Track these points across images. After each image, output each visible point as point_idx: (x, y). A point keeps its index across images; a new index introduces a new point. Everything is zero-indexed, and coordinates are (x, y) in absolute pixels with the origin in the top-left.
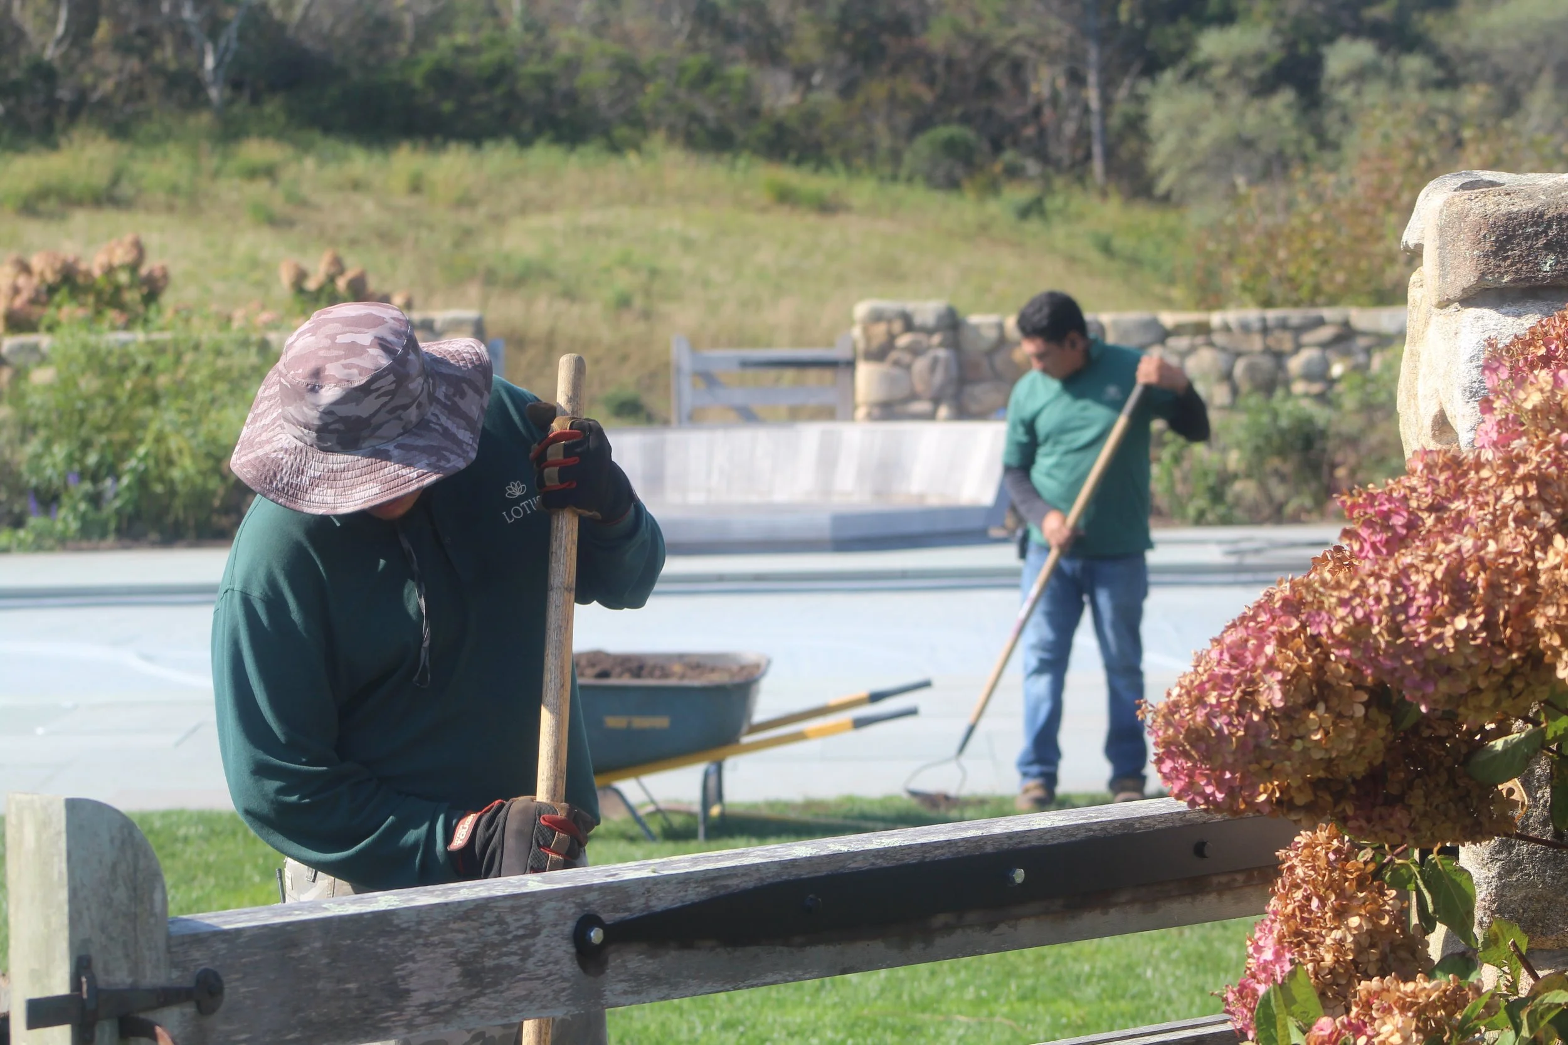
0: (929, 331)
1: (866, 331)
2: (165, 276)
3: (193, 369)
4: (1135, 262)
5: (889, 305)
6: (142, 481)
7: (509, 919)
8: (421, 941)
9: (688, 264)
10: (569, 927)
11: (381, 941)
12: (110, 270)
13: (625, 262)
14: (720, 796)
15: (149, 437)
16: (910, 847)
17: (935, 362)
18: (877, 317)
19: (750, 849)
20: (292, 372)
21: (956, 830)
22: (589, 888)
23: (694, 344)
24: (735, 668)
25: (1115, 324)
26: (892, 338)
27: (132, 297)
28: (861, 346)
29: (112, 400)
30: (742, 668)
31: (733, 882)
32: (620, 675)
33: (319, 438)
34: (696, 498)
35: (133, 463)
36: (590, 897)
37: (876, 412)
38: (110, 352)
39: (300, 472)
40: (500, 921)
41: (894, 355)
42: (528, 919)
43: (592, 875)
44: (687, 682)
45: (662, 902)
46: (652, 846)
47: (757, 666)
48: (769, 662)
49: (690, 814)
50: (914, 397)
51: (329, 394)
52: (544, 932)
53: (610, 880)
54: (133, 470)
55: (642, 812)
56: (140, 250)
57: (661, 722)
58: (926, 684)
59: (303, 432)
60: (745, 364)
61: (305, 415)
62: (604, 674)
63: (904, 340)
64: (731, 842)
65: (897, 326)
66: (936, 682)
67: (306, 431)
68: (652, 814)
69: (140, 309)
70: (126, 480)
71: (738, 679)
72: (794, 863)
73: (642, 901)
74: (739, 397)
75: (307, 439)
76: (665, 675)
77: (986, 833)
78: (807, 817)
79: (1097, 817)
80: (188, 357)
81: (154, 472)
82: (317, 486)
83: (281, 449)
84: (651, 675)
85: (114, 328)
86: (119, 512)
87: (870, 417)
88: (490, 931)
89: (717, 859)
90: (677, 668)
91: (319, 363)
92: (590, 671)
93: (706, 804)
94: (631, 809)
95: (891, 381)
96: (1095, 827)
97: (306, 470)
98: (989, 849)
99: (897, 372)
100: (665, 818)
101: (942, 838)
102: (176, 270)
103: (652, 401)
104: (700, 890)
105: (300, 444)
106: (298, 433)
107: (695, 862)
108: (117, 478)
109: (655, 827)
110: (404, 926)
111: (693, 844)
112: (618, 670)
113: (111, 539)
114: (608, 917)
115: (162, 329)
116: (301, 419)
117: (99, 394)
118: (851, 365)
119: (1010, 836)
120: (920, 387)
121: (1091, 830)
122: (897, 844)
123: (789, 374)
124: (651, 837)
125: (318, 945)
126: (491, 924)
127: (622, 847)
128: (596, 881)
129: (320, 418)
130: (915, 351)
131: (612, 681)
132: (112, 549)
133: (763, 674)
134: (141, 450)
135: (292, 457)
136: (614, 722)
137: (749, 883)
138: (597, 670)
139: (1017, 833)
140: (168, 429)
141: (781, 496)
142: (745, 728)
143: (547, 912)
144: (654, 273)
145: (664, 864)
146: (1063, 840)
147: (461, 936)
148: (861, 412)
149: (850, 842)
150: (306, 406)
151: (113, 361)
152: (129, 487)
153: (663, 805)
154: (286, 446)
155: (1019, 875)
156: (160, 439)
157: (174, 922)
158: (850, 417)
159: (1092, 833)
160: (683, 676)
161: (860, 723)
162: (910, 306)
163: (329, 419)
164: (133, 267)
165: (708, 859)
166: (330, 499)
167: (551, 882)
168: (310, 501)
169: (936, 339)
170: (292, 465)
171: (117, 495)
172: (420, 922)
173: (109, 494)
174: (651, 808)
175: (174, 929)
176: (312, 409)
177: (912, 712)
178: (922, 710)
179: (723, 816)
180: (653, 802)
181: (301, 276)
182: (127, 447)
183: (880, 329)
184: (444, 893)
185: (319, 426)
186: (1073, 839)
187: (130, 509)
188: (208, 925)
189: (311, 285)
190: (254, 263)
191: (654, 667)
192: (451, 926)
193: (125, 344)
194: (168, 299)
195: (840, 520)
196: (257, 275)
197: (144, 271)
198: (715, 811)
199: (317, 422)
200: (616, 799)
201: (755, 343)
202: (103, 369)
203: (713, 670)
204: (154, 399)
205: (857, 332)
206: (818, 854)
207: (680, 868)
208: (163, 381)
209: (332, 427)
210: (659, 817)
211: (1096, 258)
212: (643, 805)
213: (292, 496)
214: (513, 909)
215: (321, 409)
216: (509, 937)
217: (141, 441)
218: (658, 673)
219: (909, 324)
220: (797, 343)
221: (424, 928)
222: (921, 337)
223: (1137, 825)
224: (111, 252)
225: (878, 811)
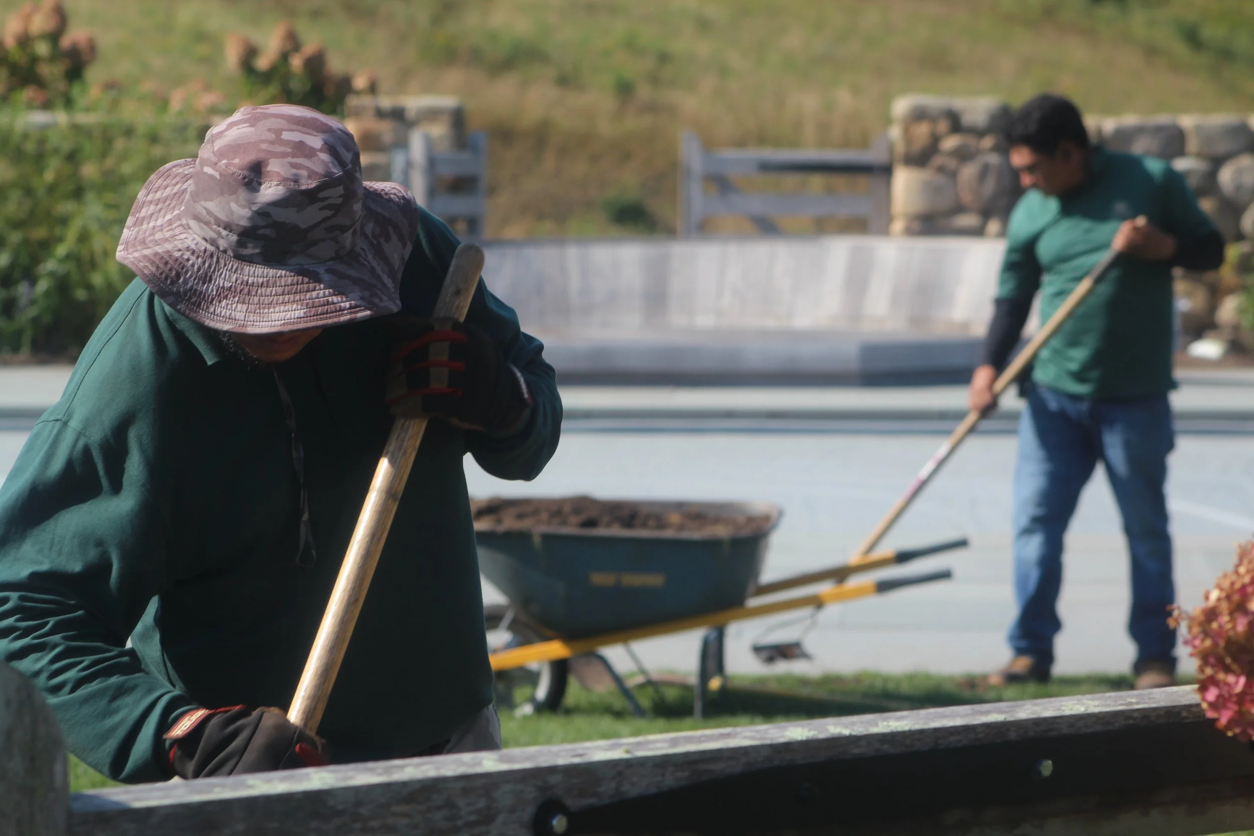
0: (979, 133)
1: (906, 131)
2: (92, 48)
3: (124, 157)
4: (1226, 55)
5: (933, 101)
6: (62, 286)
7: (461, 802)
8: (358, 825)
9: (703, 48)
10: (529, 812)
11: (314, 824)
12: (25, 41)
13: (631, 45)
14: (720, 668)
15: (72, 234)
16: (921, 732)
17: (985, 171)
18: (919, 115)
19: (738, 729)
20: (224, 161)
21: (975, 713)
22: (553, 770)
23: (709, 144)
24: (741, 519)
25: (1198, 129)
26: (935, 141)
27: (50, 71)
28: (900, 148)
29: (29, 191)
30: (751, 520)
31: (718, 767)
32: (608, 525)
33: (241, 244)
34: (704, 321)
35: (50, 265)
36: (554, 779)
37: (916, 225)
38: (26, 136)
39: (207, 278)
40: (450, 804)
41: (938, 160)
42: (481, 803)
43: (557, 755)
44: (686, 535)
45: (635, 788)
46: (641, 723)
47: (767, 518)
48: (781, 514)
49: (686, 687)
50: (959, 209)
51: (270, 191)
52: (500, 819)
53: (577, 760)
54: (52, 274)
55: (632, 683)
56: (62, 18)
57: (654, 580)
58: (961, 544)
59: (219, 233)
60: (766, 167)
61: (231, 212)
62: (591, 523)
63: (950, 143)
64: (731, 720)
65: (943, 126)
66: (975, 540)
67: (224, 233)
68: (641, 686)
69: (61, 85)
70: (43, 285)
71: (745, 532)
72: (788, 747)
73: (613, 785)
74: (757, 205)
75: (222, 244)
76: (661, 524)
77: (1009, 717)
78: (820, 694)
79: (1138, 703)
80: (120, 144)
81: (75, 277)
82: (226, 297)
83: (188, 249)
84: (644, 525)
85: (30, 106)
86: (35, 321)
87: (910, 232)
88: (439, 816)
89: (699, 740)
90: (675, 518)
91: (262, 156)
92: (574, 519)
93: (705, 675)
94: (618, 680)
95: (932, 190)
96: (1136, 715)
97: (214, 278)
98: (1012, 736)
99: (941, 180)
100: (657, 691)
101: (958, 722)
102: (106, 41)
103: (657, 206)
104: (679, 774)
105: (211, 248)
106: (212, 235)
107: (674, 742)
108: (33, 281)
109: (645, 702)
110: (340, 807)
111: (688, 721)
112: (606, 519)
113: (25, 352)
114: (573, 803)
115: (88, 110)
116: (223, 217)
117: (14, 185)
118: (886, 171)
119: (1038, 722)
120: (967, 197)
121: (1131, 718)
122: (907, 728)
123: (816, 181)
124: (639, 712)
125: (240, 827)
126: (439, 808)
127: (606, 723)
128: (561, 761)
129: (251, 219)
130: (963, 155)
131: (601, 531)
132: (25, 363)
133: (774, 527)
134: (61, 250)
135: (200, 260)
136: (601, 579)
137: (736, 768)
138: (582, 518)
139: (1045, 720)
140: (94, 227)
141: (803, 321)
142: (751, 589)
143: (504, 796)
144: (664, 58)
145: (639, 744)
146: (1099, 728)
147: (405, 821)
148: (898, 226)
149: (853, 724)
150: (237, 202)
151: (30, 147)
152: (47, 294)
153: (655, 676)
154: (193, 247)
155: (1047, 767)
156: (84, 237)
157: (79, 797)
158: (884, 230)
159: (1132, 722)
160: (681, 527)
161: (884, 587)
162: (959, 103)
163: (261, 222)
164: (54, 37)
165: (689, 740)
166: (240, 316)
167: (509, 760)
168: (214, 313)
169: (988, 142)
170: (199, 269)
171: (33, 302)
172: (358, 804)
173: (23, 301)
174: (640, 679)
175: (77, 806)
176: (243, 207)
177: (944, 575)
178: (958, 572)
179: (724, 691)
180: (643, 671)
181: (250, 53)
182: (45, 246)
183: (922, 130)
184: (387, 771)
185: (245, 227)
186: (1110, 728)
187: (47, 319)
188: (116, 803)
189: (263, 63)
190: (200, 36)
191: (649, 517)
192: (395, 809)
193: (45, 127)
194: (95, 74)
195: (870, 351)
196: (203, 49)
197: (66, 42)
198: (715, 684)
199: (244, 223)
200: (600, 667)
201: (777, 142)
202: (18, 155)
203: (717, 521)
204: (78, 193)
205: (895, 133)
206: (815, 737)
207: (657, 749)
208: (89, 171)
209: (262, 231)
210: (650, 690)
211: (1180, 49)
212: (633, 675)
213: (193, 304)
214: (465, 792)
215: (255, 208)
216: (460, 823)
217: (60, 240)
218: (651, 523)
219: (955, 123)
220: (822, 143)
221: (364, 811)
222: (971, 141)
223: (1185, 714)
224: (28, 18)
225: (905, 688)
